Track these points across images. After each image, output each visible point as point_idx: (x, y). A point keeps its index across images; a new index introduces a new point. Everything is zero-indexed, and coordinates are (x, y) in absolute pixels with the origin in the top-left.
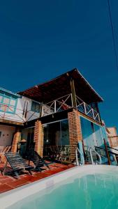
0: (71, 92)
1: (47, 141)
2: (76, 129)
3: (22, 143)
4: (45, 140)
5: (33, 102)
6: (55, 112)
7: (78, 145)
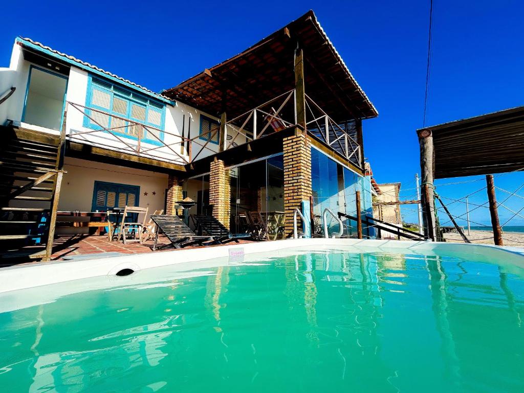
0: (293, 87)
1: (238, 201)
2: (299, 174)
3: (186, 205)
4: (233, 200)
5: (202, 118)
6: (255, 138)
7: (301, 207)
